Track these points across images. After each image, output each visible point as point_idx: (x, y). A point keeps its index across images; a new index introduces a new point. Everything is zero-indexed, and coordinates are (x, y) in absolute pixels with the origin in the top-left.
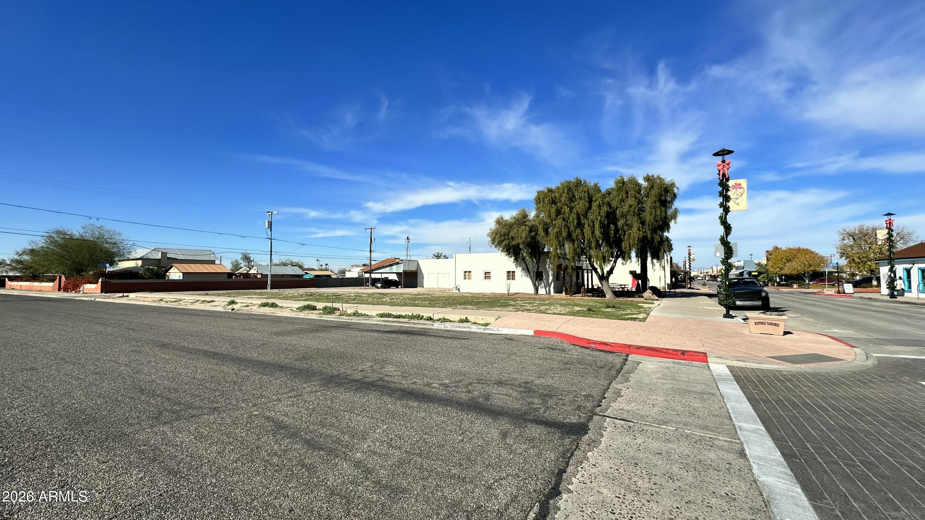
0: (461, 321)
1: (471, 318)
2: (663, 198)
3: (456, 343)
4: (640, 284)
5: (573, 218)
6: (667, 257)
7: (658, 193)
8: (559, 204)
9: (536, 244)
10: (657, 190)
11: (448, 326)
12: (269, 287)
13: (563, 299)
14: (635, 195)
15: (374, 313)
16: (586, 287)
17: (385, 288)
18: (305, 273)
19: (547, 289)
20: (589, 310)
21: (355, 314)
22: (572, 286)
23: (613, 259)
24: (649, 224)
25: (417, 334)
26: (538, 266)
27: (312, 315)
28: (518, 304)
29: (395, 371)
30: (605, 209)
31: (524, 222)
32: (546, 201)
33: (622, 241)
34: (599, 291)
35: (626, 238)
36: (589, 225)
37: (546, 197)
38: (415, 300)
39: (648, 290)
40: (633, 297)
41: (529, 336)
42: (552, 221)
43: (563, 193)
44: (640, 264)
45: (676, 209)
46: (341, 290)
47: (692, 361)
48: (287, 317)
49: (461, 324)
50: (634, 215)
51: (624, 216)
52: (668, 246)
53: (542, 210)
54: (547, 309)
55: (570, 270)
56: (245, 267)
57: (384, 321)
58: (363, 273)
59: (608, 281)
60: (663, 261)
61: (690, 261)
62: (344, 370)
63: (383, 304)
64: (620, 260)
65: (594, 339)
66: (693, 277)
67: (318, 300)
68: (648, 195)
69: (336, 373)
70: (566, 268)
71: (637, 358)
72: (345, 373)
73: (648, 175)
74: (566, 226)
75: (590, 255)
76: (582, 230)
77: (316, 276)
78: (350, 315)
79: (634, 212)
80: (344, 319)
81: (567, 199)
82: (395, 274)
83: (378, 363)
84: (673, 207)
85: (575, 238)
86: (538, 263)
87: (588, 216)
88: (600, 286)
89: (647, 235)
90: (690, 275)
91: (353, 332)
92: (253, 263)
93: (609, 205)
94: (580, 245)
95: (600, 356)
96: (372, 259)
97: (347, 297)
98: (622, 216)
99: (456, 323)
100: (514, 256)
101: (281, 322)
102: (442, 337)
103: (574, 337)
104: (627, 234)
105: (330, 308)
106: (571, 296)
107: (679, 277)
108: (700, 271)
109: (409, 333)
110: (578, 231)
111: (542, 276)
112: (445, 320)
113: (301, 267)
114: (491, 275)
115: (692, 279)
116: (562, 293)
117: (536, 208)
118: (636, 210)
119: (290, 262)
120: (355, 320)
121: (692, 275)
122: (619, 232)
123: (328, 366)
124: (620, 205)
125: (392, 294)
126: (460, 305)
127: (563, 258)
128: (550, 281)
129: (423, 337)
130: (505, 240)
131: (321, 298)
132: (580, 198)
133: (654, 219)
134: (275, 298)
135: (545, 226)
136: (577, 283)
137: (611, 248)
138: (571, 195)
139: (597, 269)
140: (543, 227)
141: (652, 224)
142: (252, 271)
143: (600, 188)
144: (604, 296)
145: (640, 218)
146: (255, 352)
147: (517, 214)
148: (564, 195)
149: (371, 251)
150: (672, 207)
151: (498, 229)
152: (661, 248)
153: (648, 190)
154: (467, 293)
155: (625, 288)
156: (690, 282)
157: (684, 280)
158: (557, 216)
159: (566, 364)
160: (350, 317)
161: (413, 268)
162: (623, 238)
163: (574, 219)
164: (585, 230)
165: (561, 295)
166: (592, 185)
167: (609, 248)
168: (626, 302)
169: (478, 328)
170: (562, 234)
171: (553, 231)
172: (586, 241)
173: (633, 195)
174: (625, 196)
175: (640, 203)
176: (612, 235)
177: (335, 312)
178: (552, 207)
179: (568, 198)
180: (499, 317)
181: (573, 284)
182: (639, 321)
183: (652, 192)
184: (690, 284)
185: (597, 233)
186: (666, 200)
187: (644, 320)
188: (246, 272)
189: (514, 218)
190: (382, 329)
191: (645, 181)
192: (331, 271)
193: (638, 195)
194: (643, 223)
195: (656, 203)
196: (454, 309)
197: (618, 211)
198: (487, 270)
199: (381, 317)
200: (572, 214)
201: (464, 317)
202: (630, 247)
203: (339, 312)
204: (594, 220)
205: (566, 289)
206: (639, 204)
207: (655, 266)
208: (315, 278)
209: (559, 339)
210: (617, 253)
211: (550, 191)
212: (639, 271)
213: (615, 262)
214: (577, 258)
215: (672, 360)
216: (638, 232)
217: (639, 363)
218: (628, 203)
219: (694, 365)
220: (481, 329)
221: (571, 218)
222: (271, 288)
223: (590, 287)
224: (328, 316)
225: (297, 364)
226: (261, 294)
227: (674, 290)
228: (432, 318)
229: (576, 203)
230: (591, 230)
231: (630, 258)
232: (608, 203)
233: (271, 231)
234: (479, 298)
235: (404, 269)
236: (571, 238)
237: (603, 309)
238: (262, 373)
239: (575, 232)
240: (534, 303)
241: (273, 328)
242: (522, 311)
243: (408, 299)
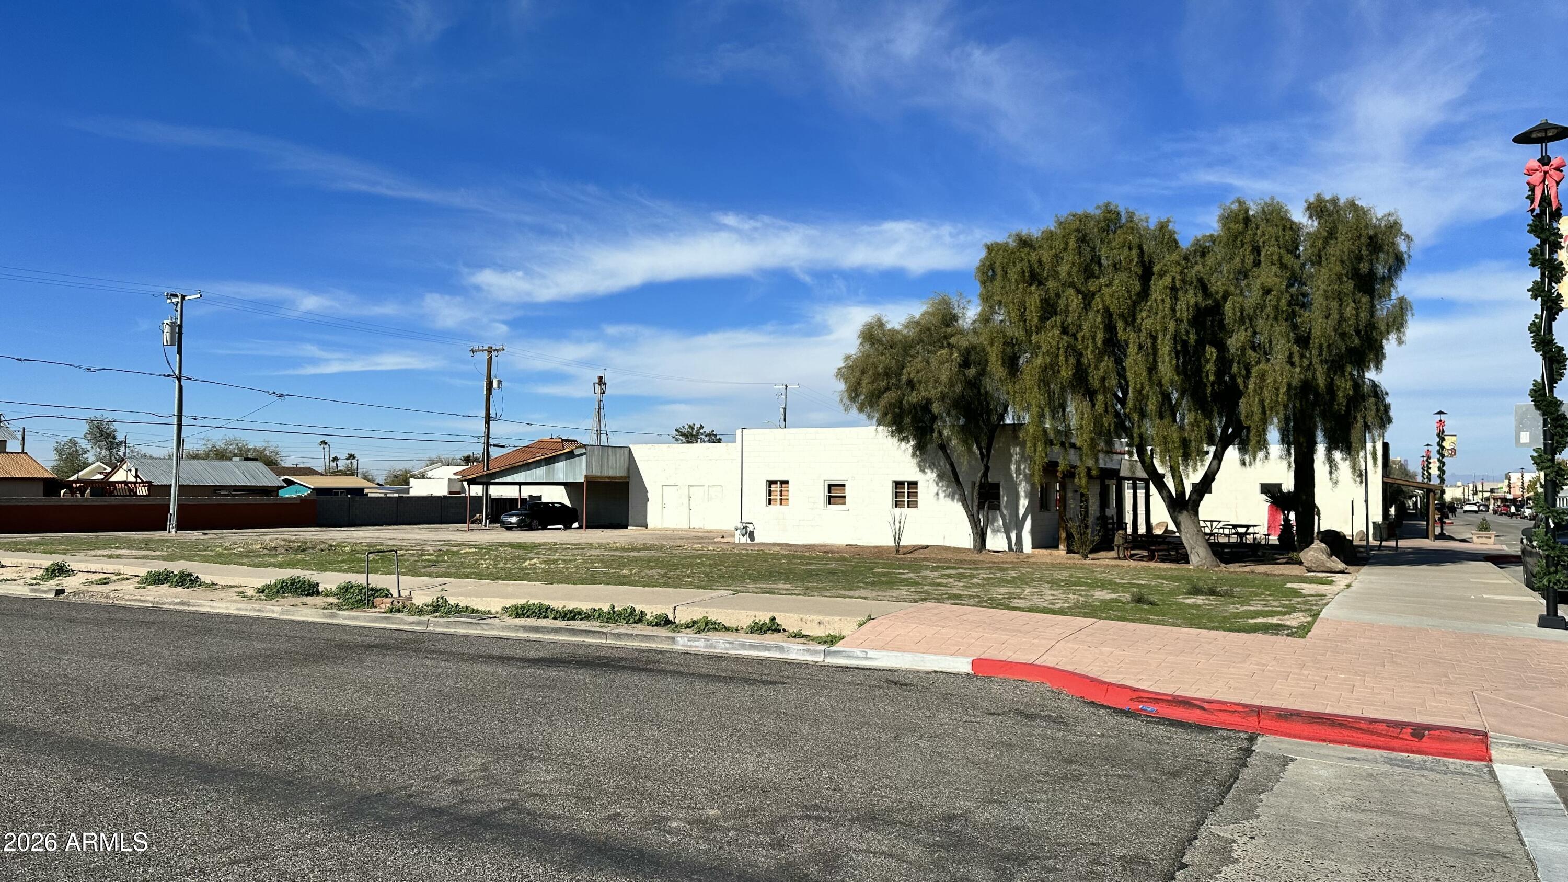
0: (758, 629)
1: (787, 621)
2: (1364, 267)
3: (741, 694)
4: (1293, 522)
5: (1094, 327)
6: (1373, 445)
7: (1350, 251)
8: (1051, 284)
9: (981, 403)
10: (1348, 244)
11: (719, 644)
12: (172, 522)
13: (1061, 567)
14: (1281, 258)
15: (495, 605)
16: (1129, 530)
17: (530, 528)
18: (286, 481)
19: (1013, 536)
20: (1139, 600)
21: (439, 608)
22: (1086, 527)
23: (1212, 449)
24: (1321, 346)
25: (624, 668)
26: (987, 469)
27: (305, 610)
28: (925, 578)
29: (555, 780)
30: (1190, 298)
31: (946, 337)
32: (1013, 274)
33: (1240, 394)
34: (1169, 543)
35: (1251, 387)
36: (1140, 347)
37: (1014, 263)
38: (622, 565)
39: (1316, 542)
40: (1273, 561)
41: (957, 675)
42: (1029, 333)
43: (1065, 249)
44: (1293, 464)
45: (1402, 300)
46: (395, 536)
47: (1445, 755)
48: (228, 616)
49: (755, 639)
50: (1276, 319)
51: (1245, 319)
52: (1378, 410)
53: (1000, 302)
54: (1011, 596)
55: (1081, 480)
56: (99, 463)
57: (526, 628)
58: (465, 483)
59: (1196, 513)
60: (1362, 454)
61: (1443, 456)
62: (401, 779)
63: (523, 575)
64: (1232, 454)
65: (1152, 689)
66: (1452, 503)
67: (322, 566)
68: (1320, 257)
69: (375, 787)
70: (1070, 474)
71: (1283, 746)
72: (405, 788)
73: (1319, 198)
74: (1071, 349)
75: (1141, 436)
76: (1119, 362)
77: (318, 491)
78: (420, 611)
79: (1276, 308)
80: (405, 622)
81: (1075, 270)
82: (562, 487)
83: (505, 756)
84: (1394, 295)
85: (1096, 384)
86: (985, 456)
87: (1139, 321)
88: (1172, 527)
89: (1314, 378)
90: (1441, 498)
91: (430, 663)
92: (122, 449)
93: (1203, 286)
94: (1113, 406)
95: (1170, 738)
96: (491, 441)
97: (412, 555)
98: (1242, 321)
99: (742, 634)
100: (915, 437)
101: (209, 631)
102: (701, 676)
103: (1093, 680)
104: (1253, 375)
105: (361, 589)
106: (1086, 557)
107: (1410, 503)
108: (1471, 485)
109: (601, 666)
110: (1107, 363)
111: (997, 497)
112: (707, 626)
113: (271, 463)
114: (848, 492)
115: (1446, 510)
116: (1056, 547)
117: (981, 295)
118: (1283, 302)
119: (240, 450)
120: (437, 625)
121: (1448, 497)
122: (1231, 368)
123: (353, 768)
124: (1236, 287)
125: (551, 548)
126: (754, 580)
127: (1063, 444)
128: (1022, 511)
129: (644, 675)
130: (887, 389)
131: (332, 557)
132: (1116, 267)
133: (1335, 330)
134: (189, 558)
135: (1009, 350)
136: (1102, 519)
137: (1208, 415)
138: (1089, 257)
139: (1163, 476)
140: (1003, 352)
141: (1329, 345)
142: (120, 476)
143: (1177, 237)
144: (1185, 559)
145: (1295, 327)
146: (128, 724)
147: (926, 313)
148: (1069, 257)
149: (488, 419)
150: (1389, 294)
151: (868, 356)
152: (1355, 418)
153: (1319, 243)
154: (774, 544)
155: (1246, 533)
156: (1440, 519)
157: (1423, 514)
158: (1043, 319)
159: (1069, 761)
160: (422, 618)
161: (614, 469)
162: (1241, 387)
163: (1098, 328)
164: (1128, 363)
165: (1055, 552)
166: (1152, 227)
167: (1200, 417)
168: (1250, 576)
169: (808, 650)
170: (1059, 372)
171: (1031, 365)
172: (1131, 395)
173: (1275, 258)
174: (1249, 260)
175: (1296, 280)
176: (1212, 378)
177: (377, 600)
178: (1031, 293)
179: (1080, 265)
180: (870, 618)
181: (1091, 520)
182: (1288, 635)
183: (1330, 250)
184: (1443, 523)
185: (1166, 369)
186: (1372, 274)
187: (1302, 631)
188: (102, 477)
189: (918, 323)
190: (520, 653)
191: (1311, 217)
192: (366, 478)
193: (1288, 259)
194: (1303, 341)
195: (1341, 283)
196: (737, 592)
197: (1228, 306)
198: (836, 478)
199: (518, 616)
200: (1091, 315)
201: (764, 617)
202: (1264, 412)
203: (389, 600)
204: (1157, 331)
205: (1070, 537)
206: (1292, 285)
207: (1337, 468)
208: (314, 497)
209: (1048, 685)
210: (1225, 430)
211: (1025, 243)
212: (1288, 485)
213: (1218, 457)
214: (1102, 444)
215: (1385, 753)
216: (1288, 367)
217: (1285, 762)
218: (1259, 282)
219: (1451, 767)
220: (816, 652)
221: (1086, 326)
222: (179, 527)
223: (1142, 530)
224: (354, 613)
225: (258, 759)
226: (147, 544)
227: (1392, 543)
228: (671, 618)
229: (1102, 280)
230: (1147, 361)
231: (1263, 444)
232: (1201, 281)
233: (180, 352)
234: (810, 560)
235: (590, 473)
236: (1087, 385)
237: (1180, 599)
238: (147, 789)
239: (1097, 368)
240: (972, 576)
241: (182, 648)
242: (938, 600)
243: (602, 561)
